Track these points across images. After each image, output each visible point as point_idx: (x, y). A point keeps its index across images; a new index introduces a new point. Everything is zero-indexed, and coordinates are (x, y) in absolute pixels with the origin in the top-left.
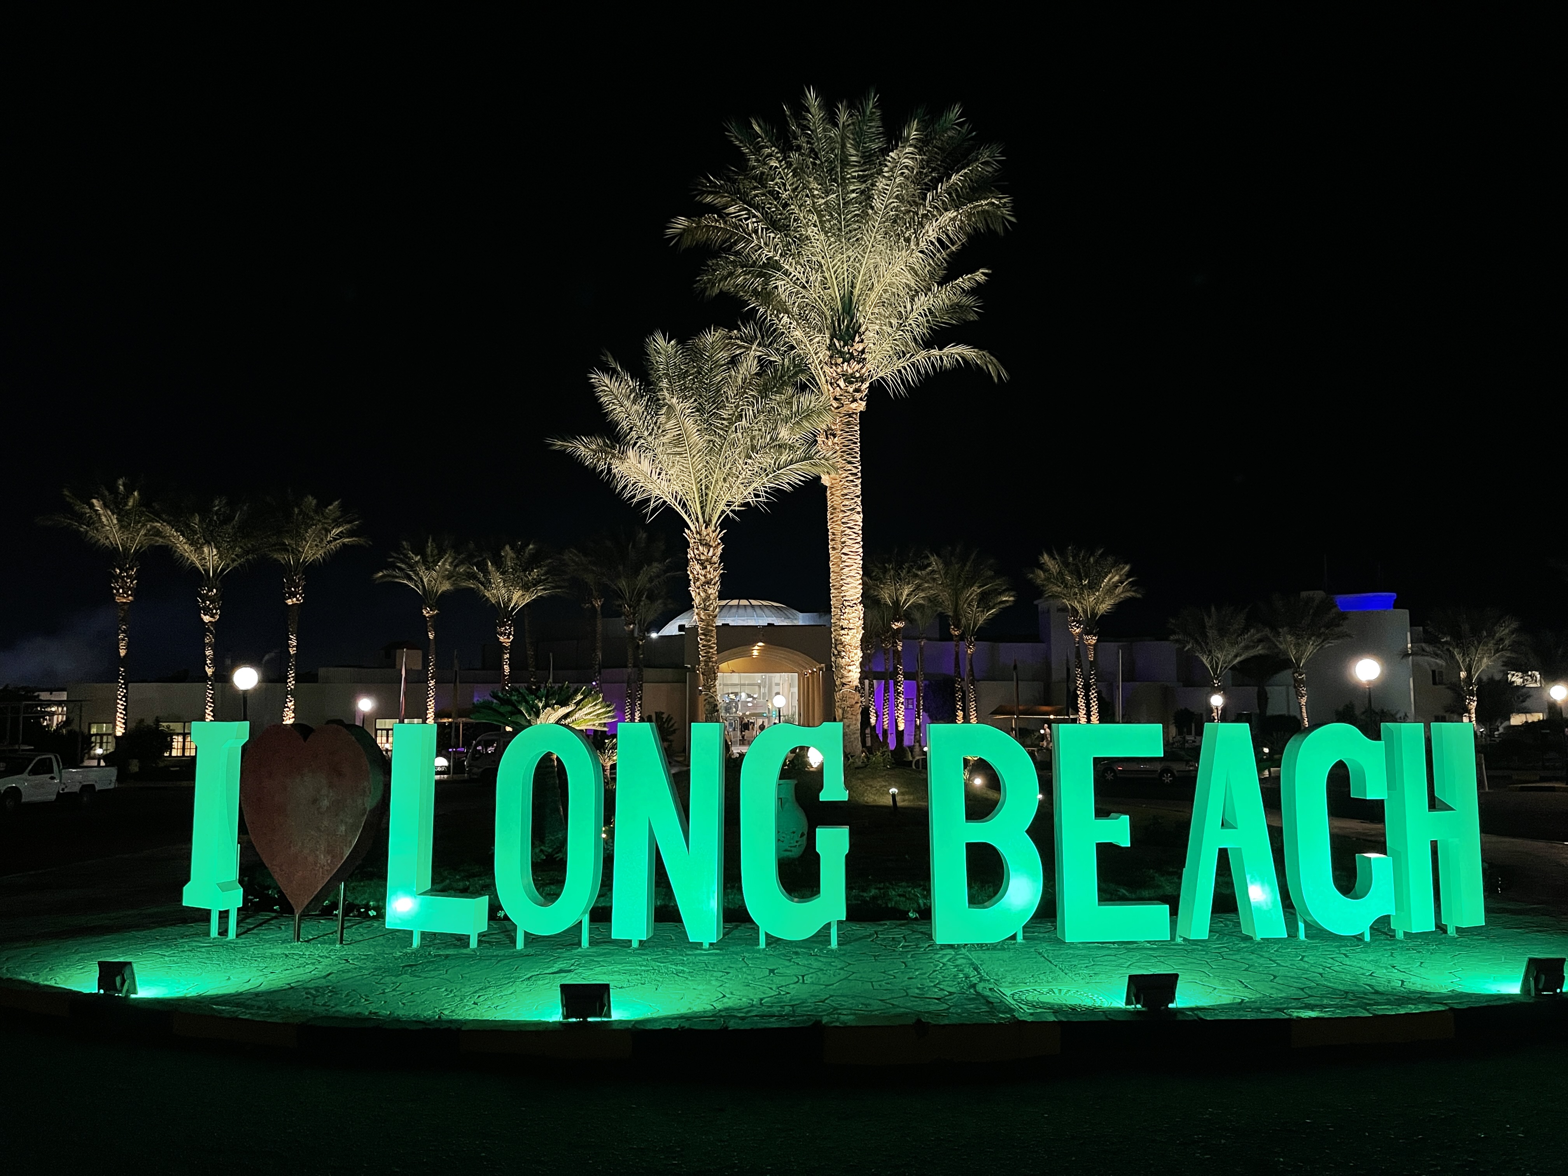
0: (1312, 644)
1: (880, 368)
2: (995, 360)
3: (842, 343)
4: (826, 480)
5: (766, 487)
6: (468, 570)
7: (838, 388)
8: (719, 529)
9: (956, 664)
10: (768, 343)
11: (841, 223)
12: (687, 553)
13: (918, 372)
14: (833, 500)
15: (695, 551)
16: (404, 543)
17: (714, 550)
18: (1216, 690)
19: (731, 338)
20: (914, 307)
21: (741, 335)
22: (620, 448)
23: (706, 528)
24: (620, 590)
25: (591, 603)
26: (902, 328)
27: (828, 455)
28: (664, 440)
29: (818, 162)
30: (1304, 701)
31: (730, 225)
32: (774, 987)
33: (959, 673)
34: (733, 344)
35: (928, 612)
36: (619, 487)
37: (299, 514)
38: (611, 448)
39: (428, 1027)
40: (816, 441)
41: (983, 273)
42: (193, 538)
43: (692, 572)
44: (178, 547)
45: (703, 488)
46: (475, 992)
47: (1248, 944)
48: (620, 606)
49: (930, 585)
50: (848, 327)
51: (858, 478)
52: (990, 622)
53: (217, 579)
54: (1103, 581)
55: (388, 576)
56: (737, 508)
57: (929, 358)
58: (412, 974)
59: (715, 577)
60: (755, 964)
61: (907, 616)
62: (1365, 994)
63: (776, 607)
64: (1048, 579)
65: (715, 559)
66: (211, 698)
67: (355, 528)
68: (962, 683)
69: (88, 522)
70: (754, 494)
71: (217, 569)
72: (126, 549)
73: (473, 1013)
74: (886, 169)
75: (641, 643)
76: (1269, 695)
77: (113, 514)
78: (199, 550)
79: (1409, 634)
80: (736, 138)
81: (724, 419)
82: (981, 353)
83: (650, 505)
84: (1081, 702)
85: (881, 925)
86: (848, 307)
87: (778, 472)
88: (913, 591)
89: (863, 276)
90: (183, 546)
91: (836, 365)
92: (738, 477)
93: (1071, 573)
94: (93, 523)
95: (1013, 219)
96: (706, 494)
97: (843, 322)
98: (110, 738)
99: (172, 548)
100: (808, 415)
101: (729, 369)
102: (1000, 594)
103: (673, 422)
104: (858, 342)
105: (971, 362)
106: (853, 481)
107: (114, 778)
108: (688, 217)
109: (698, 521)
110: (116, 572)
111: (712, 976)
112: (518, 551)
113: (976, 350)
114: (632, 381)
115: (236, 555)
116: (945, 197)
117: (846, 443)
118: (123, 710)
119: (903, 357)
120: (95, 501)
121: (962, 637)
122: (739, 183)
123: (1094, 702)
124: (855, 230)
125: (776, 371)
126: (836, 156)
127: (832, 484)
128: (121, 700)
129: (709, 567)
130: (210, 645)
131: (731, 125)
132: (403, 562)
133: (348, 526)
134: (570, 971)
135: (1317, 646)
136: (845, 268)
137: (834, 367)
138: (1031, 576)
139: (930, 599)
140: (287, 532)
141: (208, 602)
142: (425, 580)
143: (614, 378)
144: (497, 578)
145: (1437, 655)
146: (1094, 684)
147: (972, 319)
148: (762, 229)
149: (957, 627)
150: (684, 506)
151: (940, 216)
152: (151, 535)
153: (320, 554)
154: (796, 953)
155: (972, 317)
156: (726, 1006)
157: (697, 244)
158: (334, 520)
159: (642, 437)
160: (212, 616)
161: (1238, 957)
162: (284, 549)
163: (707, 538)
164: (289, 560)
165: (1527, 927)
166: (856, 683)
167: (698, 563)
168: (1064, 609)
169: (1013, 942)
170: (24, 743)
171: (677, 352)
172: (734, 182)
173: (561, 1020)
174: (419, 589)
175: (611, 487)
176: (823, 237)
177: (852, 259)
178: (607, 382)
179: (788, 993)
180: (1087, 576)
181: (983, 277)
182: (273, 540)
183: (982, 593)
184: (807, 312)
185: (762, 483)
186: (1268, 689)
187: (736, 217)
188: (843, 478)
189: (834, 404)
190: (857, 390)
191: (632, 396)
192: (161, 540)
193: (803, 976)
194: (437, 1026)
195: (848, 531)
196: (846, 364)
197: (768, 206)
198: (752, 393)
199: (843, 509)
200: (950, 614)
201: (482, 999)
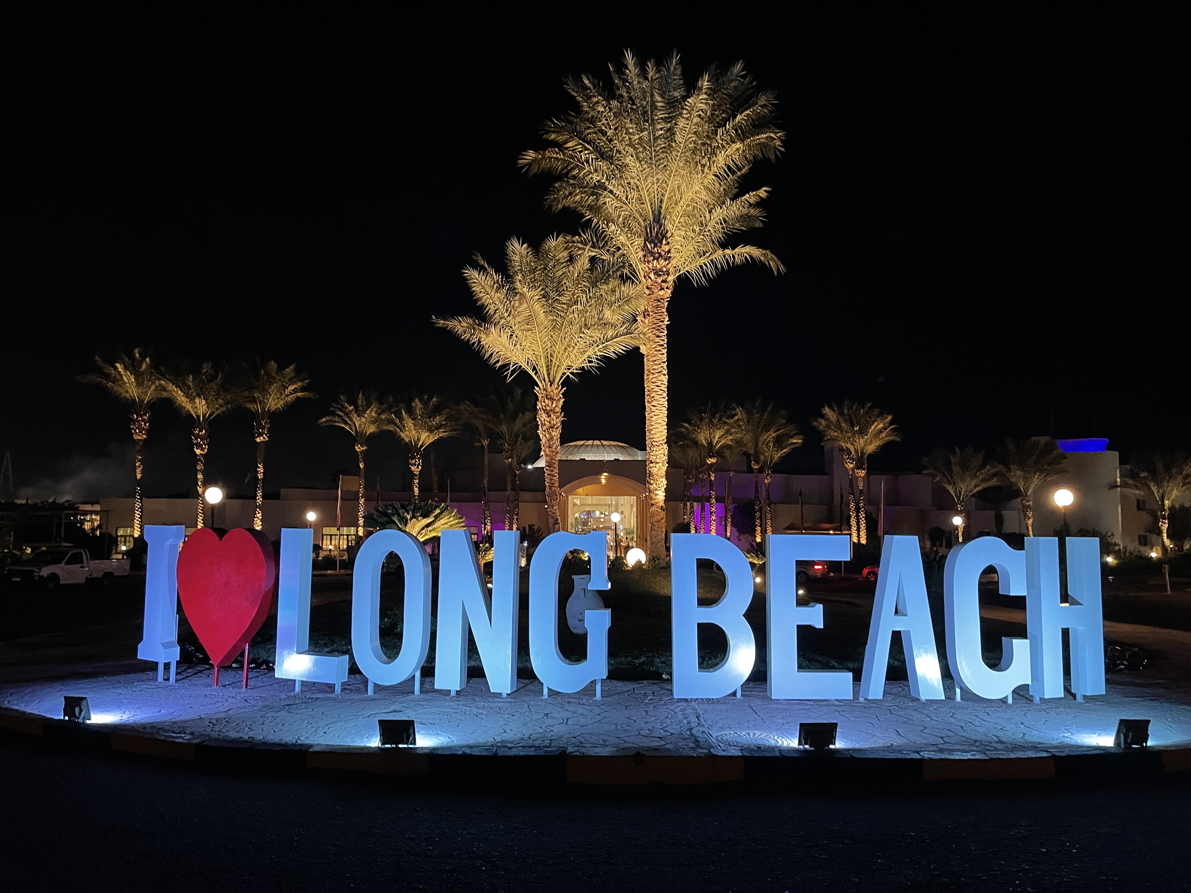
0: (1038, 478)
1: (686, 264)
2: (775, 258)
3: (653, 245)
4: (643, 350)
5: (597, 355)
6: (388, 417)
7: (649, 279)
8: (560, 387)
9: (756, 491)
10: (601, 246)
11: (652, 154)
12: (537, 405)
13: (716, 267)
14: (648, 365)
15: (543, 403)
16: (342, 397)
17: (556, 403)
18: (958, 513)
19: (574, 242)
20: (712, 218)
21: (581, 240)
22: (485, 325)
23: (551, 385)
24: (502, 433)
25: (481, 442)
26: (703, 233)
27: (644, 331)
28: (518, 319)
29: (635, 107)
30: (1030, 522)
31: (568, 156)
32: (543, 727)
33: (758, 498)
34: (576, 247)
35: (736, 450)
36: (487, 356)
37: (265, 374)
38: (479, 326)
39: (285, 748)
40: (637, 320)
41: (765, 191)
42: (188, 393)
43: (540, 419)
44: (178, 399)
45: (549, 356)
46: (327, 725)
47: (915, 704)
48: (502, 444)
49: (736, 430)
50: (657, 233)
51: (665, 348)
52: (783, 459)
53: (206, 422)
54: (871, 428)
55: (331, 421)
56: (575, 371)
57: (724, 257)
58: (288, 711)
59: (557, 423)
60: (536, 710)
61: (719, 454)
62: (990, 742)
63: (621, 446)
64: (828, 427)
65: (557, 409)
66: (202, 510)
67: (306, 385)
68: (760, 505)
69: (114, 380)
70: (588, 361)
71: (206, 415)
72: (141, 401)
73: (319, 739)
74: (685, 112)
75: (517, 472)
76: (1004, 518)
77: (131, 374)
78: (192, 400)
79: (1118, 471)
80: (573, 90)
81: (564, 304)
82: (764, 252)
83: (509, 369)
84: (853, 522)
85: (639, 683)
86: (658, 218)
87: (606, 343)
88: (723, 435)
89: (669, 194)
90: (181, 398)
91: (648, 262)
92: (574, 348)
93: (846, 421)
94: (118, 380)
95: (783, 149)
96: (551, 361)
97: (654, 229)
98: (131, 539)
99: (173, 400)
100: (628, 300)
101: (568, 265)
102: (792, 437)
103: (525, 305)
104: (665, 244)
105: (757, 260)
106: (660, 351)
107: (128, 567)
108: (536, 150)
109: (545, 381)
110: (134, 417)
111: (501, 717)
112: (425, 404)
113: (760, 250)
114: (496, 275)
115: (219, 405)
116: (733, 132)
117: (656, 322)
118: (139, 518)
119: (704, 255)
120: (118, 365)
121: (761, 471)
122: (576, 125)
123: (863, 521)
124: (663, 158)
125: (604, 267)
126: (647, 103)
127: (648, 353)
128: (138, 510)
129: (552, 415)
130: (200, 471)
131: (569, 80)
132: (341, 410)
133: (300, 384)
134: (401, 711)
135: (1041, 479)
136: (655, 188)
137: (646, 264)
138: (815, 424)
139: (739, 442)
140: (256, 388)
141: (199, 440)
142: (357, 424)
143: (482, 273)
144: (409, 423)
145: (1137, 488)
146: (863, 507)
147: (758, 226)
148: (592, 159)
149: (757, 462)
150: (534, 369)
151: (729, 147)
152: (159, 390)
153: (280, 404)
154: (569, 702)
155: (758, 225)
156: (503, 739)
157: (542, 171)
158: (290, 380)
159: (503, 318)
160: (202, 449)
161: (902, 713)
162: (254, 400)
163: (551, 393)
164: (258, 408)
165: (1142, 697)
166: (662, 504)
167: (544, 412)
168: (842, 450)
169: (734, 698)
170: (65, 542)
171: (528, 253)
172: (572, 123)
173: (380, 745)
174: (352, 430)
175: (481, 355)
176: (638, 165)
177: (660, 181)
178: (477, 276)
179: (552, 731)
180: (858, 424)
181: (765, 194)
182: (246, 394)
183: (777, 436)
184: (629, 222)
185: (595, 352)
186: (1004, 513)
187: (572, 150)
188: (653, 348)
189: (646, 292)
190: (664, 281)
191: (495, 286)
192: (165, 394)
193: (567, 719)
194: (292, 748)
195: (656, 389)
196: (655, 261)
197: (598, 141)
198: (585, 284)
199: (652, 371)
200: (752, 452)
201: (331, 729)
